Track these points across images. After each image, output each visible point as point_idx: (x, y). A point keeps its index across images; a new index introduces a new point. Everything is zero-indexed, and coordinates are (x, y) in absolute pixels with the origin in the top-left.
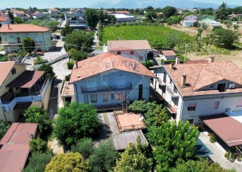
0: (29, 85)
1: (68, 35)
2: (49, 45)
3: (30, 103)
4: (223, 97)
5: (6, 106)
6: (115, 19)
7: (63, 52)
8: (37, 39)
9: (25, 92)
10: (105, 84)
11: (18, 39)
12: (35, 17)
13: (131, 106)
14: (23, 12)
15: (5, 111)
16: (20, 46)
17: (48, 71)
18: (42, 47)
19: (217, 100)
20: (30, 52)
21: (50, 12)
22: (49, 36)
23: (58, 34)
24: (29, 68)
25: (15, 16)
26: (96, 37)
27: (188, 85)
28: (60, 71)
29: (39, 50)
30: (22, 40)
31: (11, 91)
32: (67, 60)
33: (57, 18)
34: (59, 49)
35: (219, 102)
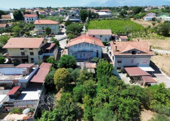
0: (49, 48)
1: (68, 26)
2: (58, 31)
3: (49, 56)
4: (135, 57)
5: (40, 56)
6: (98, 16)
7: (65, 35)
8: (52, 28)
9: (47, 51)
10: (81, 49)
11: (43, 28)
12: (50, 14)
13: (92, 60)
14: (44, 11)
15: (39, 58)
16: (44, 31)
17: (57, 43)
18: (54, 32)
19: (132, 59)
20: (48, 34)
21: (59, 11)
22: (58, 26)
23: (63, 25)
24: (49, 42)
25: (39, 13)
26: (84, 27)
27: (118, 51)
28: (63, 45)
29: (53, 34)
30: (45, 28)
31: (42, 50)
32: (67, 39)
33: (63, 14)
34: (63, 34)
35: (133, 60)
